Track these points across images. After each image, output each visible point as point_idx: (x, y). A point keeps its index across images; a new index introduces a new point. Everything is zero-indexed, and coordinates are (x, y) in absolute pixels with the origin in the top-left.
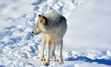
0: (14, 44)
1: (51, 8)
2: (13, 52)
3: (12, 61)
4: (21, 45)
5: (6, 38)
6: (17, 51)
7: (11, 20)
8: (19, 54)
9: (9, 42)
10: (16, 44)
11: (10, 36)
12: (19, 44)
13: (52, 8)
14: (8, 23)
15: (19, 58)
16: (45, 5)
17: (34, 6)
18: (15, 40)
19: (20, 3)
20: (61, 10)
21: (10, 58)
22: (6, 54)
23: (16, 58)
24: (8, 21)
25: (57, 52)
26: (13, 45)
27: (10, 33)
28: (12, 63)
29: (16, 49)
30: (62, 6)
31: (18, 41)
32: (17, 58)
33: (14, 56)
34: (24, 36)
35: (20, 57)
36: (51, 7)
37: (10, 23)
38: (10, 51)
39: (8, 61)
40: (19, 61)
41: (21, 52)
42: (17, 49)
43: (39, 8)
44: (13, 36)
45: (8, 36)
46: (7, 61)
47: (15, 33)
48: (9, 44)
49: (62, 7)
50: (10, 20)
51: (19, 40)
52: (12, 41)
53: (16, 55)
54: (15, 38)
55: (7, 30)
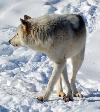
0: (15, 69)
1: (77, 9)
2: (13, 81)
3: (11, 96)
4: (27, 70)
5: (2, 59)
6: (19, 81)
7: (11, 30)
8: (22, 84)
9: (7, 66)
10: (18, 68)
11: (9, 55)
12: (22, 69)
13: (79, 9)
14: (7, 35)
15: (22, 92)
16: (66, 5)
17: (48, 7)
18: (17, 63)
19: (26, 2)
20: (93, 12)
21: (8, 92)
22: (3, 85)
23: (18, 92)
24: (7, 30)
25: (85, 83)
26: (14, 71)
27: (9, 51)
28: (11, 100)
29: (18, 77)
30: (94, 6)
31: (22, 64)
32: (20, 91)
33: (14, 88)
34: (31, 55)
35: (24, 90)
36: (76, 7)
37: (9, 34)
38: (9, 80)
39: (5, 96)
40: (23, 96)
41: (26, 82)
42: (20, 76)
43: (56, 10)
44: (14, 55)
45: (5, 56)
46: (3, 97)
47: (18, 51)
48: (7, 68)
49: (94, 8)
50: (9, 30)
51: (23, 62)
52: (12, 64)
53: (18, 86)
54: (17, 59)
55: (5, 46)
